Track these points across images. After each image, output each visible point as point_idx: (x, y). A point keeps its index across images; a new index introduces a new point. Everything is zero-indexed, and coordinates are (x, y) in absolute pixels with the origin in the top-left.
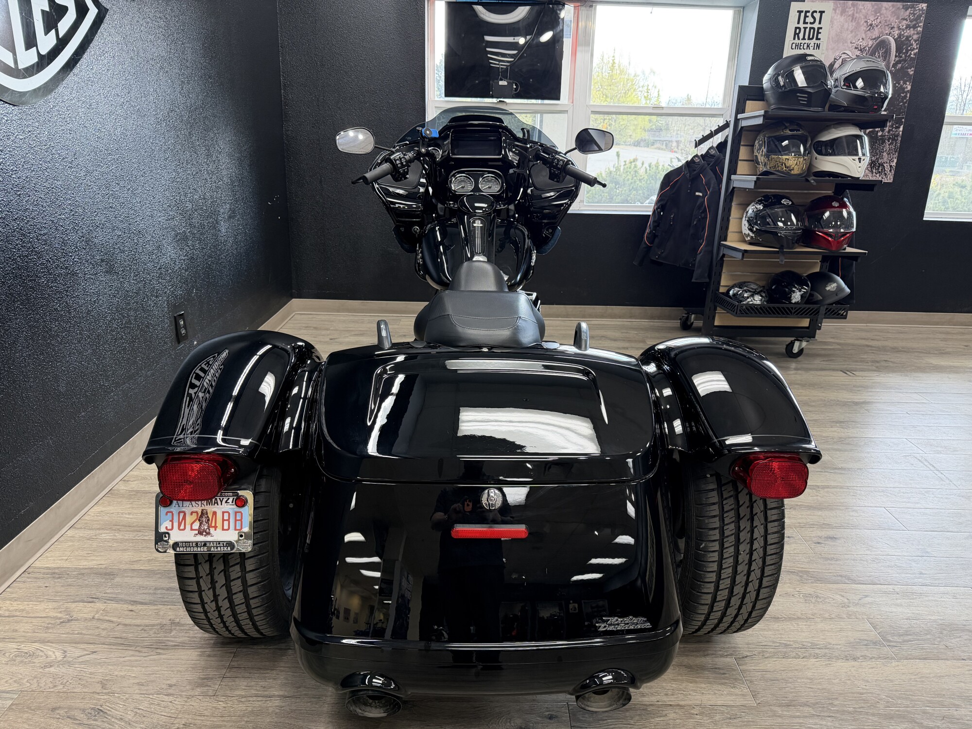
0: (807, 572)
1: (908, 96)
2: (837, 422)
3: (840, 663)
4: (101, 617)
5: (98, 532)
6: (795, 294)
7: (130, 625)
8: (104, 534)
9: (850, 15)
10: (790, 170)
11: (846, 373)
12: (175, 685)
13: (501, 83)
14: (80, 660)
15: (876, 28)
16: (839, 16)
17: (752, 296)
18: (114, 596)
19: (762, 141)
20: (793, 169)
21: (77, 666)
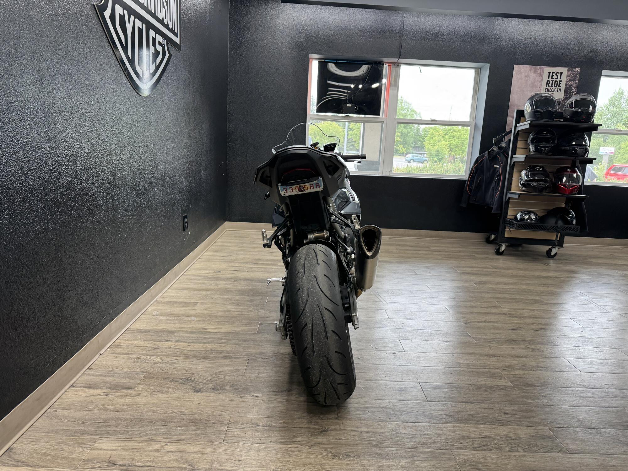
4: (174, 347)
5: (157, 316)
8: (161, 317)
9: (538, 74)
13: (348, 105)
16: (533, 74)
18: (177, 340)
21: (170, 364)
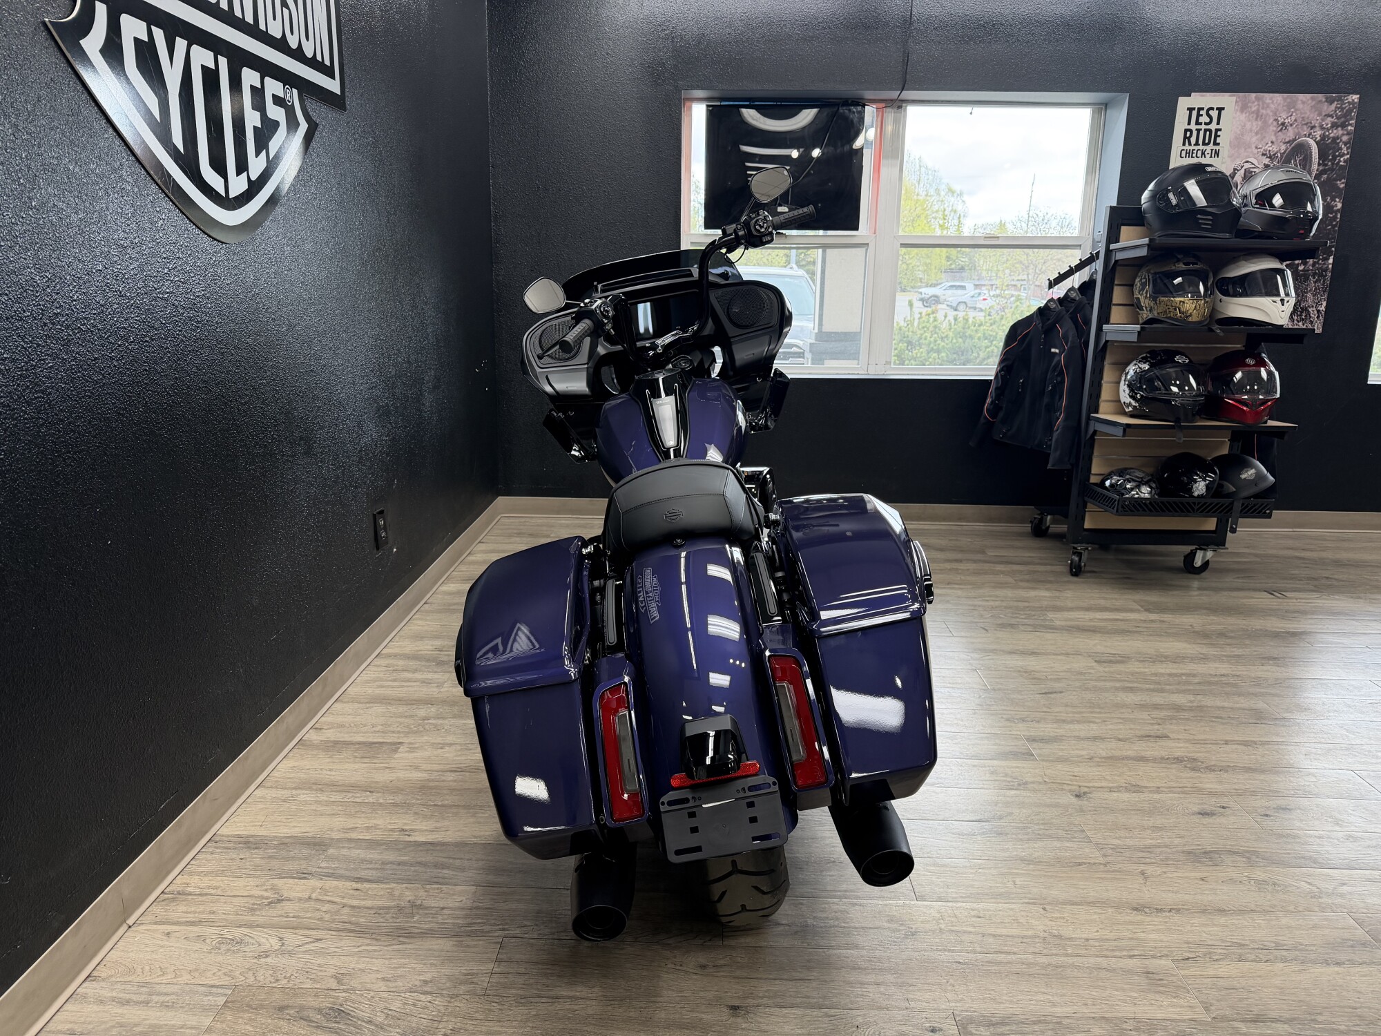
0: (1255, 853)
1: (1339, 216)
2: (1269, 658)
3: (1319, 969)
4: (320, 897)
5: (294, 792)
6: (1197, 484)
7: (359, 907)
8: (303, 794)
9: (1253, 112)
10: (1187, 317)
11: (1273, 594)
12: (431, 981)
14: (303, 948)
15: (1290, 129)
16: (1241, 114)
17: (1138, 487)
18: (331, 871)
19: (1145, 278)
20: (1191, 315)
21: (300, 956)
